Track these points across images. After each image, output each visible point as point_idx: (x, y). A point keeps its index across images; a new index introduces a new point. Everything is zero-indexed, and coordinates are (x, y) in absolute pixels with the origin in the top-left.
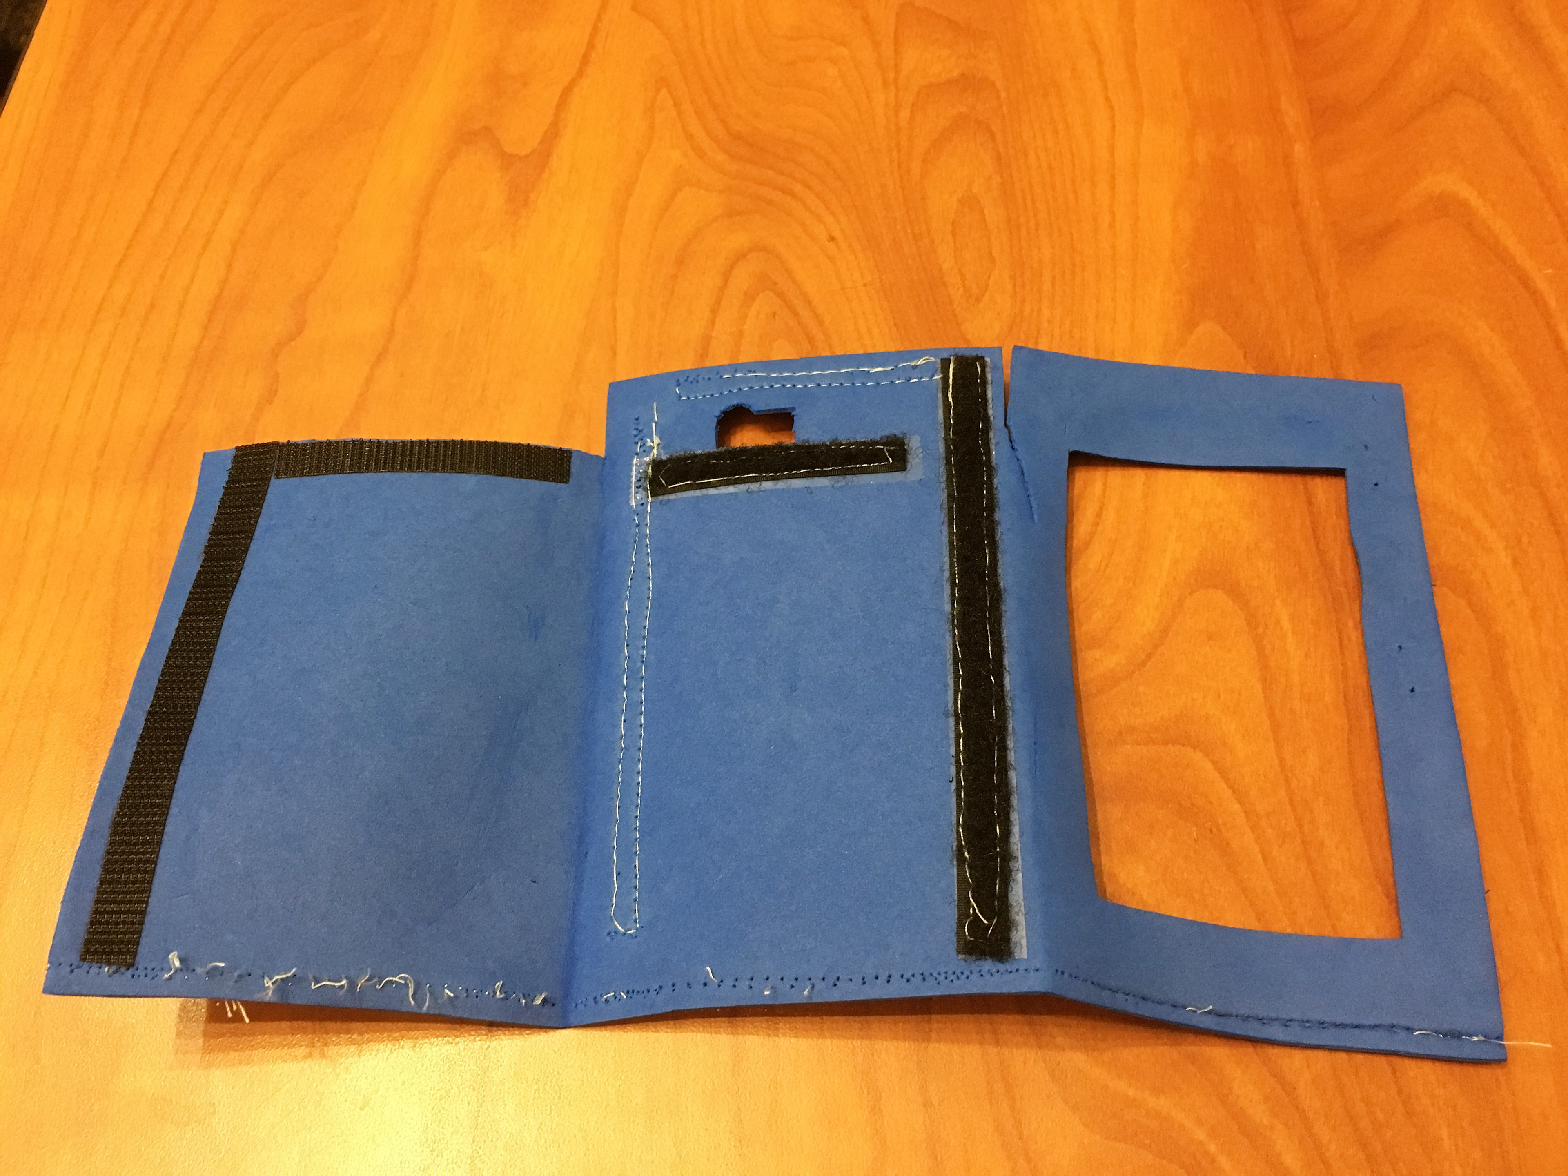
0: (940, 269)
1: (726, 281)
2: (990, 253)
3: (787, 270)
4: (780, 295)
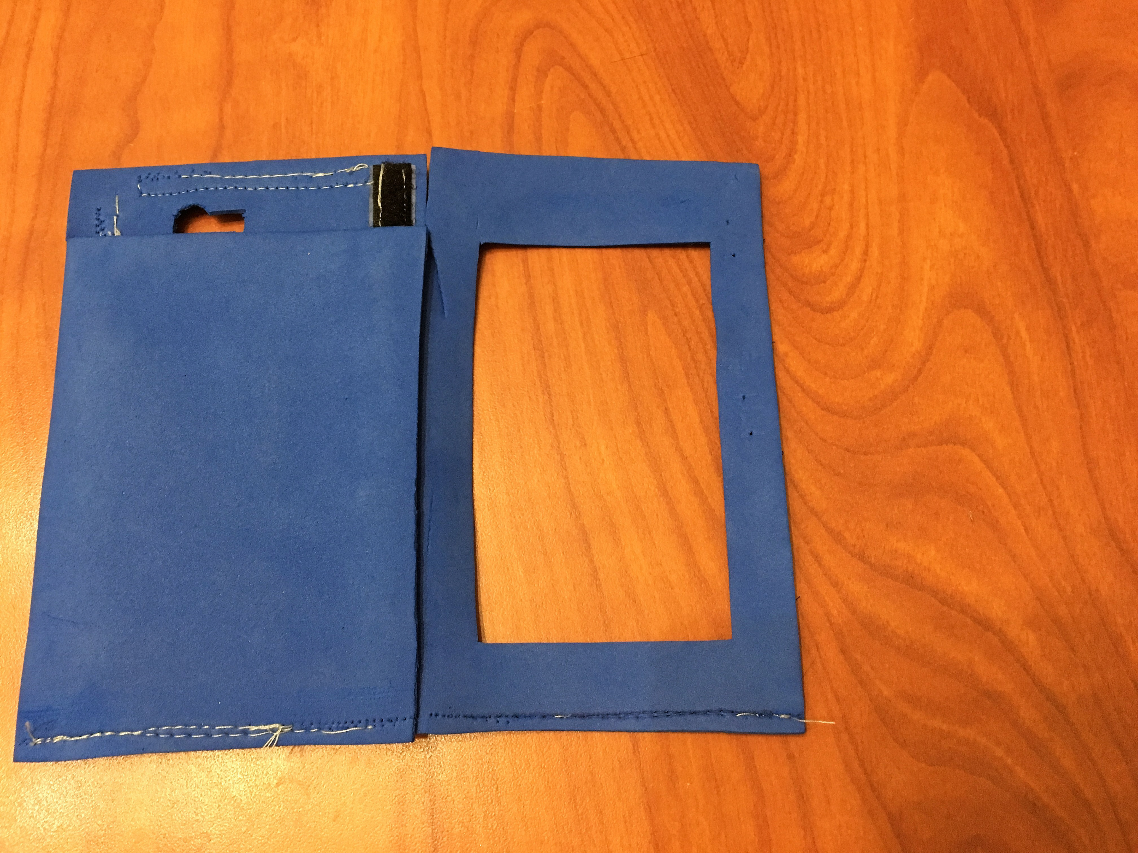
0: (705, 36)
1: (519, 58)
2: (746, 18)
3: (571, 44)
4: (569, 69)
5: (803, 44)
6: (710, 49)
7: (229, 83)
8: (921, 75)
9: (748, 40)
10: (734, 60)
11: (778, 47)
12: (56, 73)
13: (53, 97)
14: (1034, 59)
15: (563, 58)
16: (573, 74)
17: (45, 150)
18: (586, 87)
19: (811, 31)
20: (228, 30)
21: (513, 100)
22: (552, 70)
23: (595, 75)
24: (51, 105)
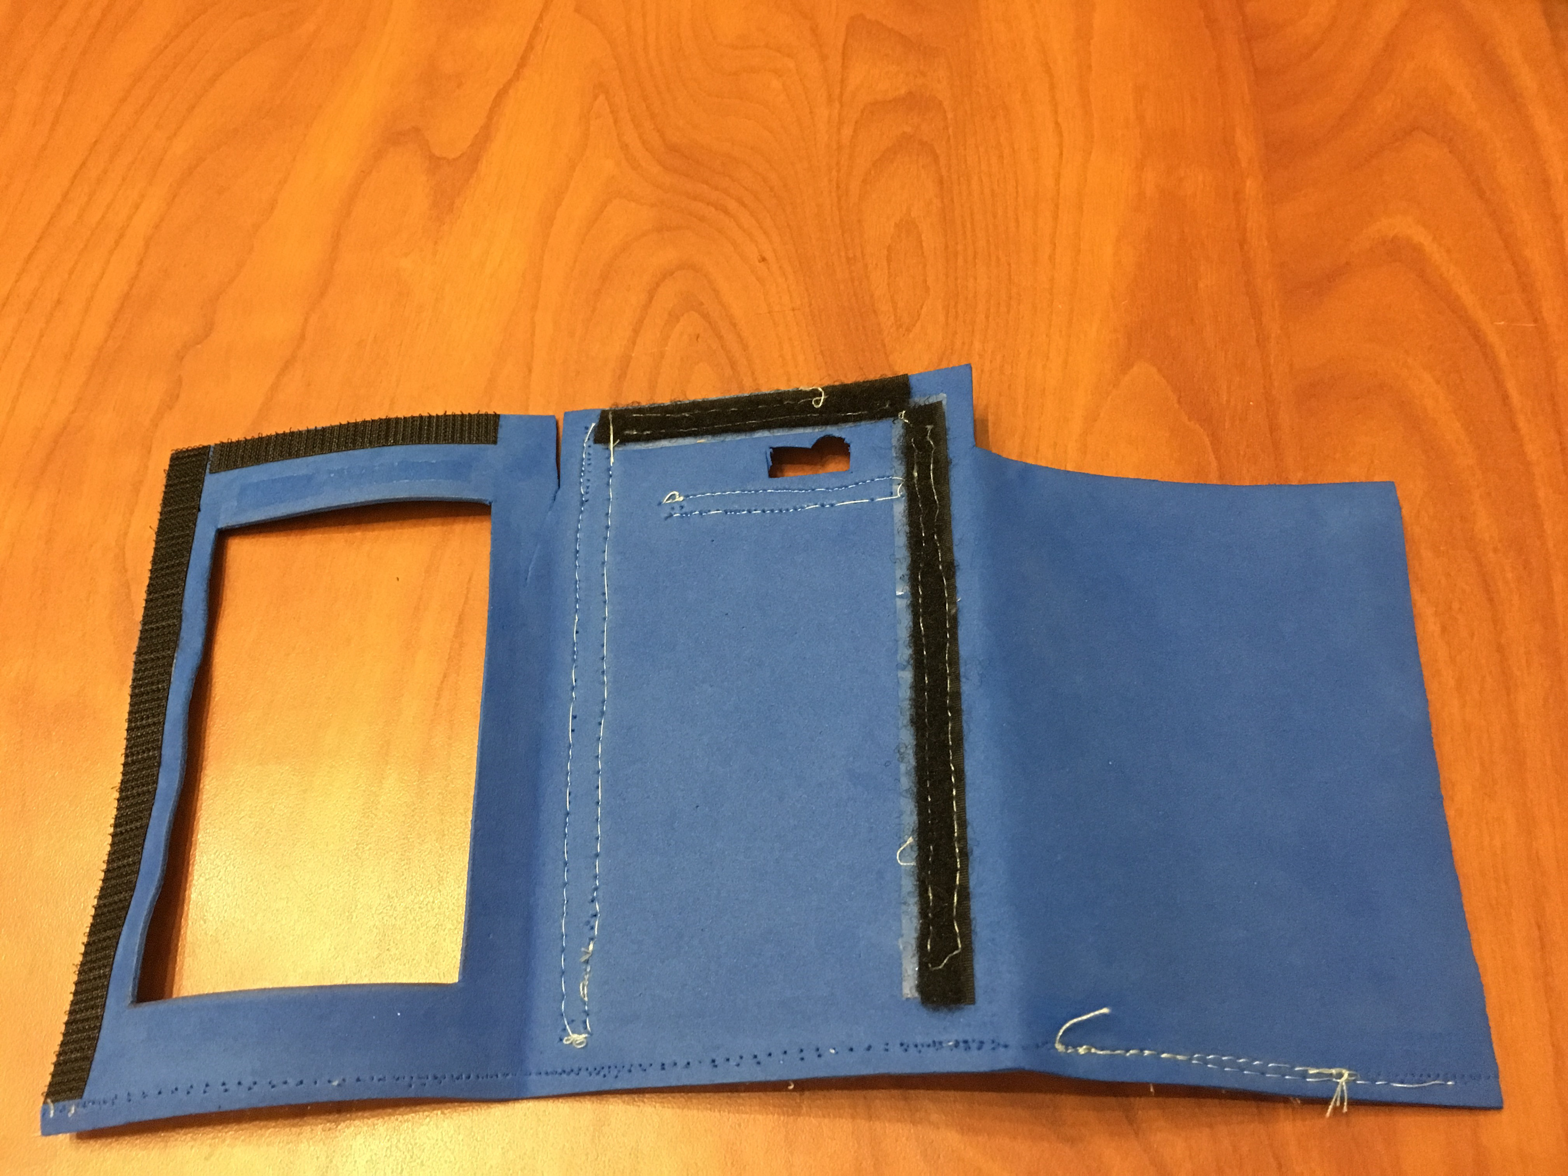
1: (651, 298)
2: (925, 281)
3: (714, 290)
4: (705, 316)
5: (987, 317)
6: (875, 312)
7: (322, 294)
8: (1125, 365)
9: (921, 308)
10: (901, 326)
11: (956, 317)
12: (140, 263)
13: (131, 287)
14: (1272, 361)
15: (702, 304)
16: (710, 323)
17: (106, 341)
18: (720, 338)
19: (999, 304)
20: (337, 237)
21: (634, 343)
22: (686, 315)
23: (734, 325)
24: (127, 296)
